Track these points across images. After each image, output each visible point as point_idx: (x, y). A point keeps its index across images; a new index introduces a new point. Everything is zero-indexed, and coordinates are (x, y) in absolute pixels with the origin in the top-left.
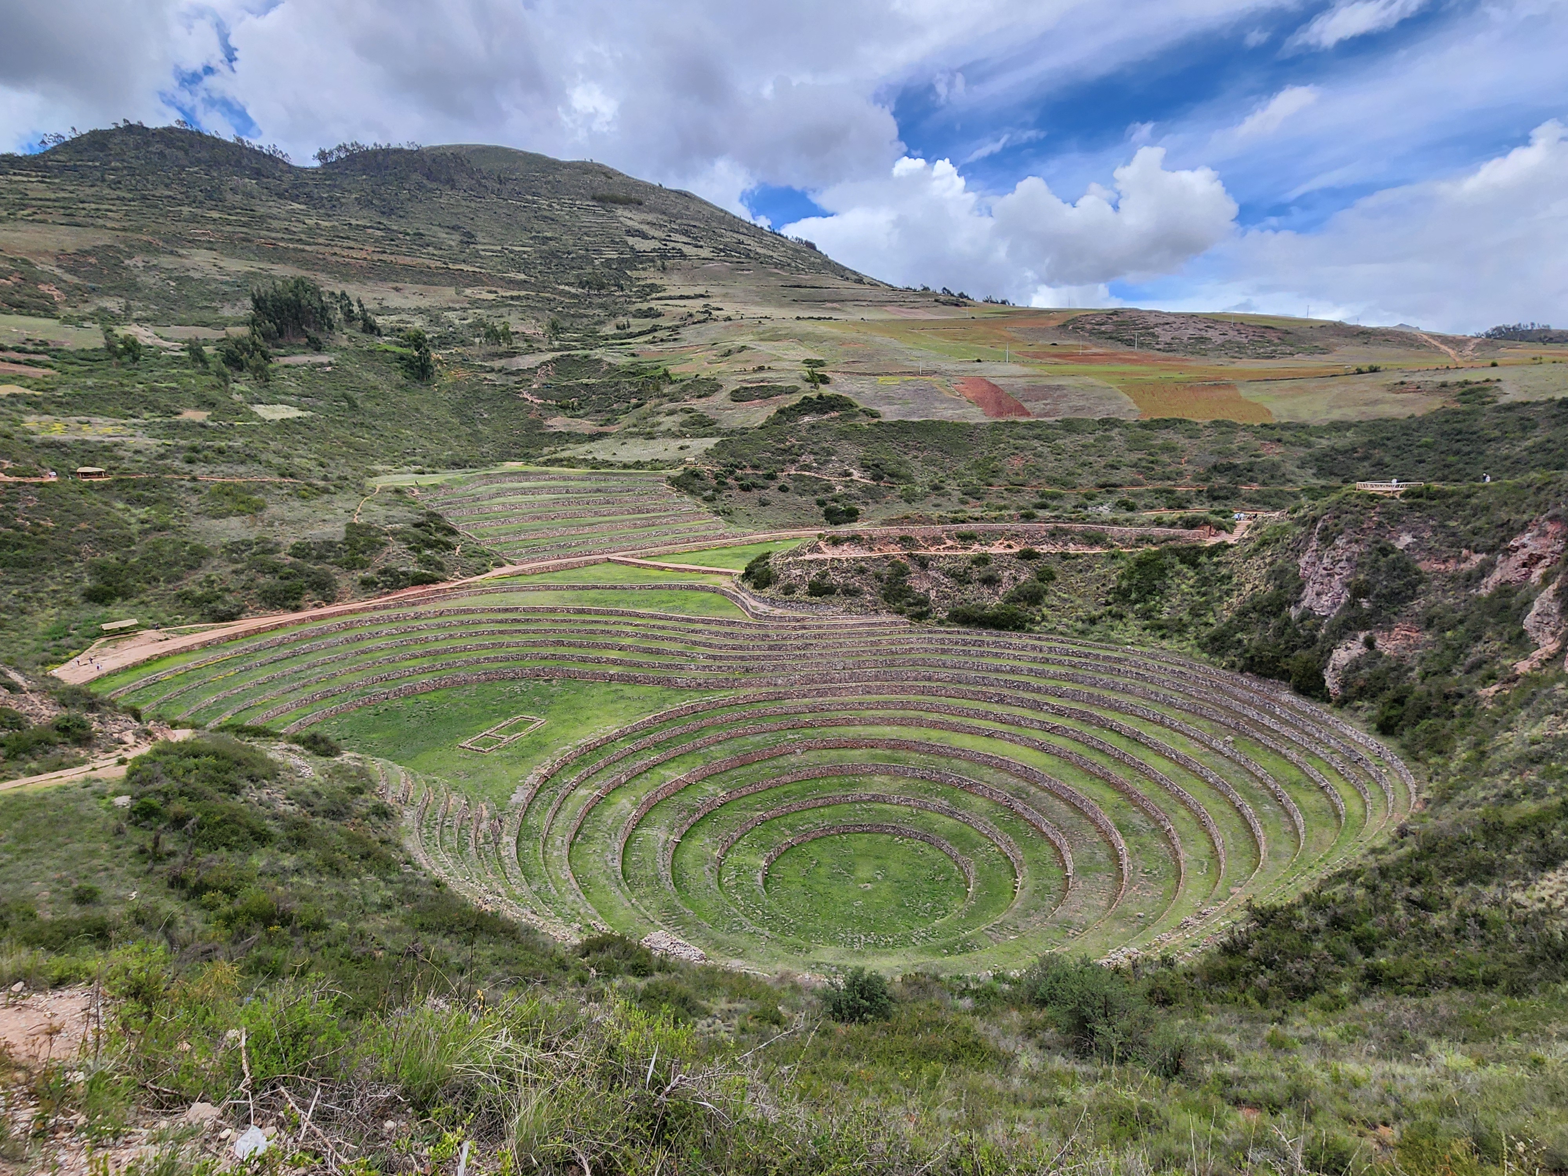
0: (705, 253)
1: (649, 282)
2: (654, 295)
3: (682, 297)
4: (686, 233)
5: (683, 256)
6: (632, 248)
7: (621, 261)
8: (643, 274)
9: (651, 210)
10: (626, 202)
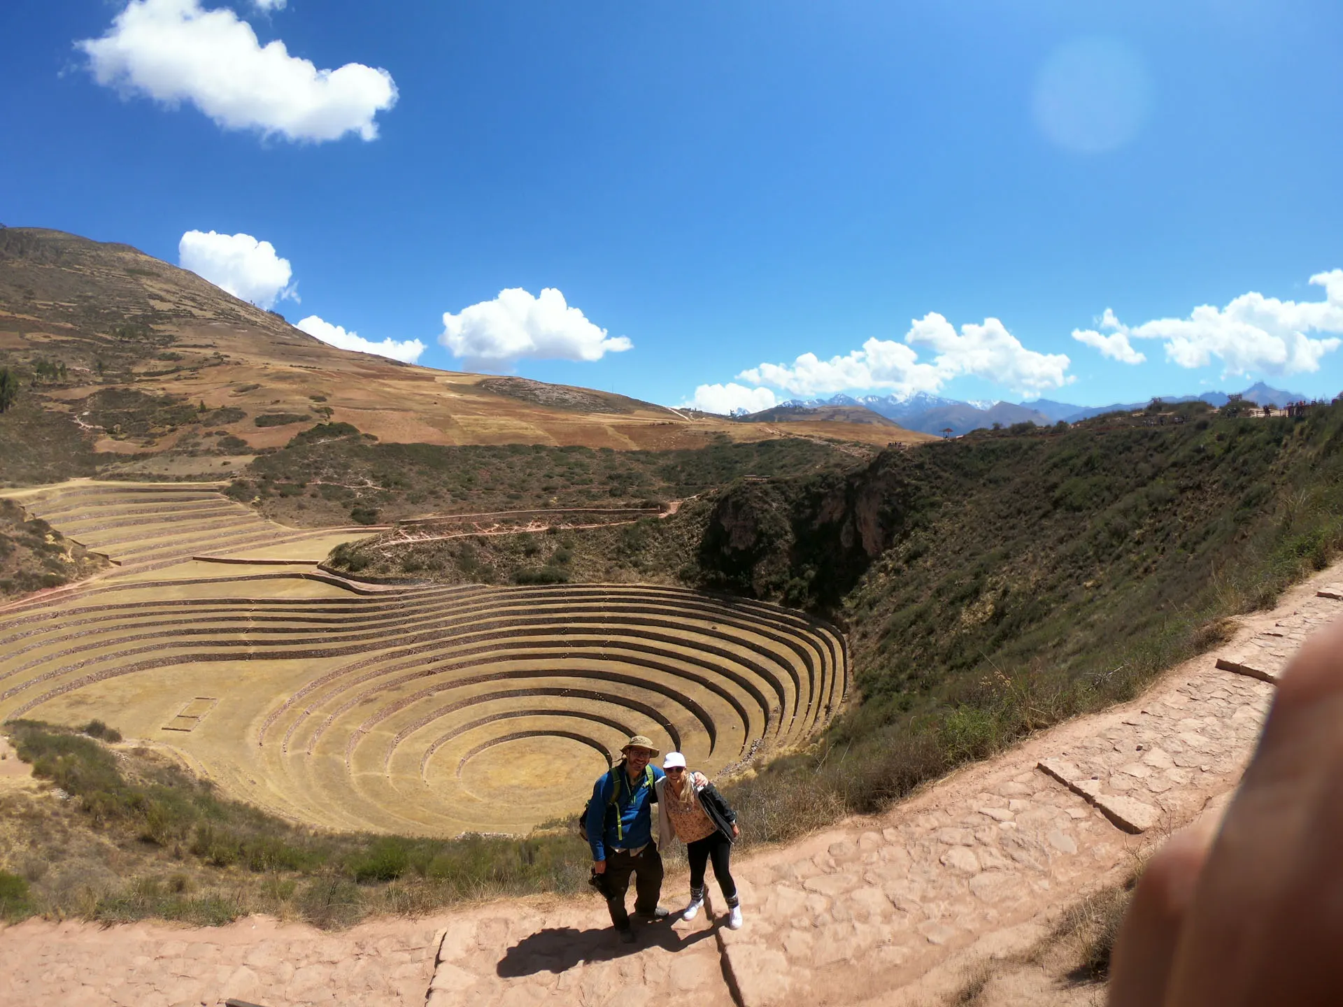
0: (209, 315)
1: (167, 334)
2: (173, 344)
3: (195, 346)
4: (193, 300)
5: (192, 315)
6: (153, 308)
7: (144, 317)
8: (162, 327)
9: (168, 281)
10: (149, 274)
